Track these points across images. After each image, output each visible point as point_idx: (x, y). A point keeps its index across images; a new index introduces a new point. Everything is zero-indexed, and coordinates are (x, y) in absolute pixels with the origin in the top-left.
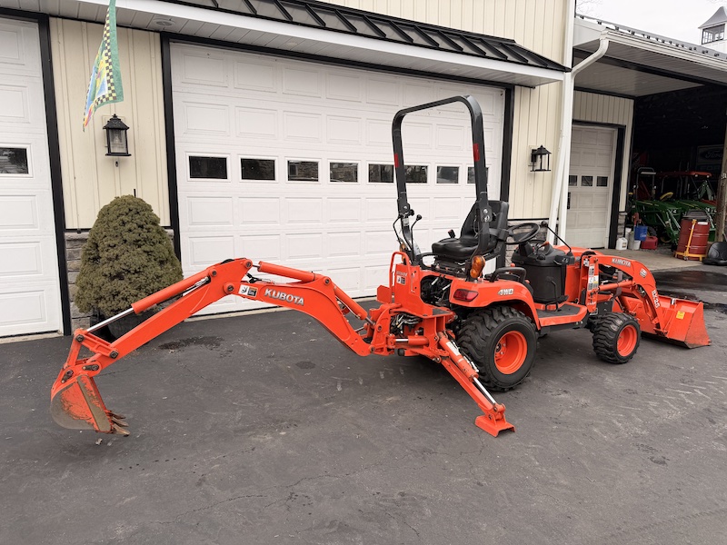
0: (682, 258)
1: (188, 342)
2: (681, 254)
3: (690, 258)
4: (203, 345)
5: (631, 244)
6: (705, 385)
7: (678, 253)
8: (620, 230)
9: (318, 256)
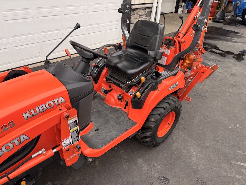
5: (184, 10)
8: (180, 4)
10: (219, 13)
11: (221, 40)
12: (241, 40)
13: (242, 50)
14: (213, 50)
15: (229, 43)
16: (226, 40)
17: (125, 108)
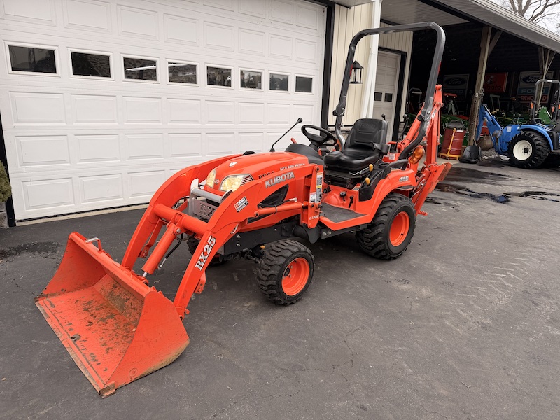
0: (445, 158)
1: (19, 250)
2: (444, 154)
3: (451, 158)
4: (36, 253)
6: (512, 267)
7: (442, 154)
9: (159, 156)
10: (468, 148)
11: (474, 182)
12: (509, 183)
13: (507, 192)
14: (460, 191)
15: (486, 186)
16: (484, 183)
17: (349, 207)
